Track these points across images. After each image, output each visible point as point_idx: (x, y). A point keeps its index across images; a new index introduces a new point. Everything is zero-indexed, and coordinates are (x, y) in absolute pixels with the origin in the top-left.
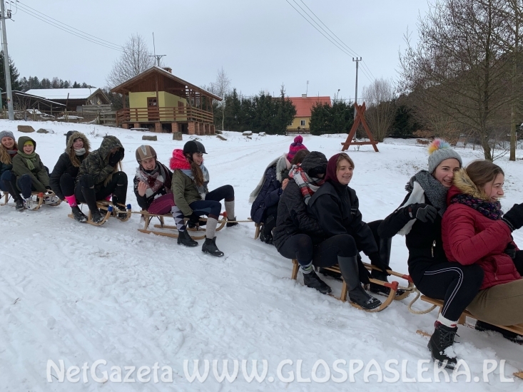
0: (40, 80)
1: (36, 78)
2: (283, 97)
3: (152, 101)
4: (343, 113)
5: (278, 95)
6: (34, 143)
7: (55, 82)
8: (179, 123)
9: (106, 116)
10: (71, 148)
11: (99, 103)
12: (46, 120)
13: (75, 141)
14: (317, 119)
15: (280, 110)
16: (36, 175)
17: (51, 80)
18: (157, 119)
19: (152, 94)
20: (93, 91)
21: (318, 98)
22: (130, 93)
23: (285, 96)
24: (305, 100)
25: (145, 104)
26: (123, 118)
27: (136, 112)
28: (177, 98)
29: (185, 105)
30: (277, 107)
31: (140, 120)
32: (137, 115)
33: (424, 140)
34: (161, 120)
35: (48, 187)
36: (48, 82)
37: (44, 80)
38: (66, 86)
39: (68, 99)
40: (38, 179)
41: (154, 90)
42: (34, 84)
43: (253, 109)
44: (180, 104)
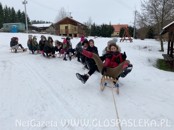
0: (37, 21)
1: (35, 20)
2: (110, 25)
3: (66, 27)
4: (131, 30)
5: (109, 24)
6: (36, 39)
7: (41, 21)
8: (74, 34)
9: (53, 32)
10: (42, 39)
11: (52, 28)
12: (37, 33)
13: (43, 38)
14: (122, 32)
15: (109, 29)
16: (37, 46)
17: (40, 21)
18: (68, 33)
19: (66, 25)
20: (51, 24)
21: (122, 25)
22: (60, 25)
23: (111, 25)
24: (119, 26)
25: (64, 28)
26: (58, 33)
27: (62, 31)
28: (74, 26)
29: (77, 28)
30: (108, 28)
31: (63, 33)
32: (62, 32)
33: (157, 39)
34: (69, 33)
35: (39, 49)
36: (39, 22)
37: (38, 21)
38: (44, 23)
39: (43, 27)
40: (37, 47)
41: (67, 24)
42: (35, 22)
43: (100, 29)
44: (75, 28)
